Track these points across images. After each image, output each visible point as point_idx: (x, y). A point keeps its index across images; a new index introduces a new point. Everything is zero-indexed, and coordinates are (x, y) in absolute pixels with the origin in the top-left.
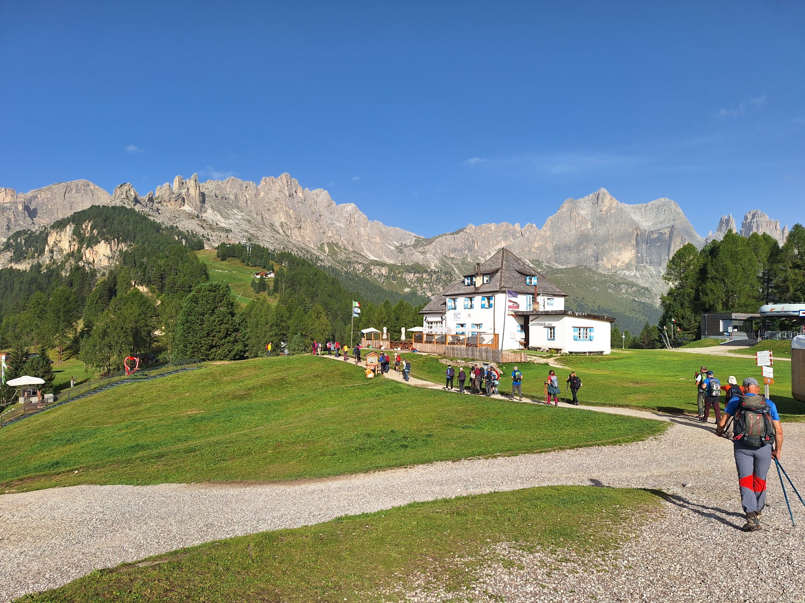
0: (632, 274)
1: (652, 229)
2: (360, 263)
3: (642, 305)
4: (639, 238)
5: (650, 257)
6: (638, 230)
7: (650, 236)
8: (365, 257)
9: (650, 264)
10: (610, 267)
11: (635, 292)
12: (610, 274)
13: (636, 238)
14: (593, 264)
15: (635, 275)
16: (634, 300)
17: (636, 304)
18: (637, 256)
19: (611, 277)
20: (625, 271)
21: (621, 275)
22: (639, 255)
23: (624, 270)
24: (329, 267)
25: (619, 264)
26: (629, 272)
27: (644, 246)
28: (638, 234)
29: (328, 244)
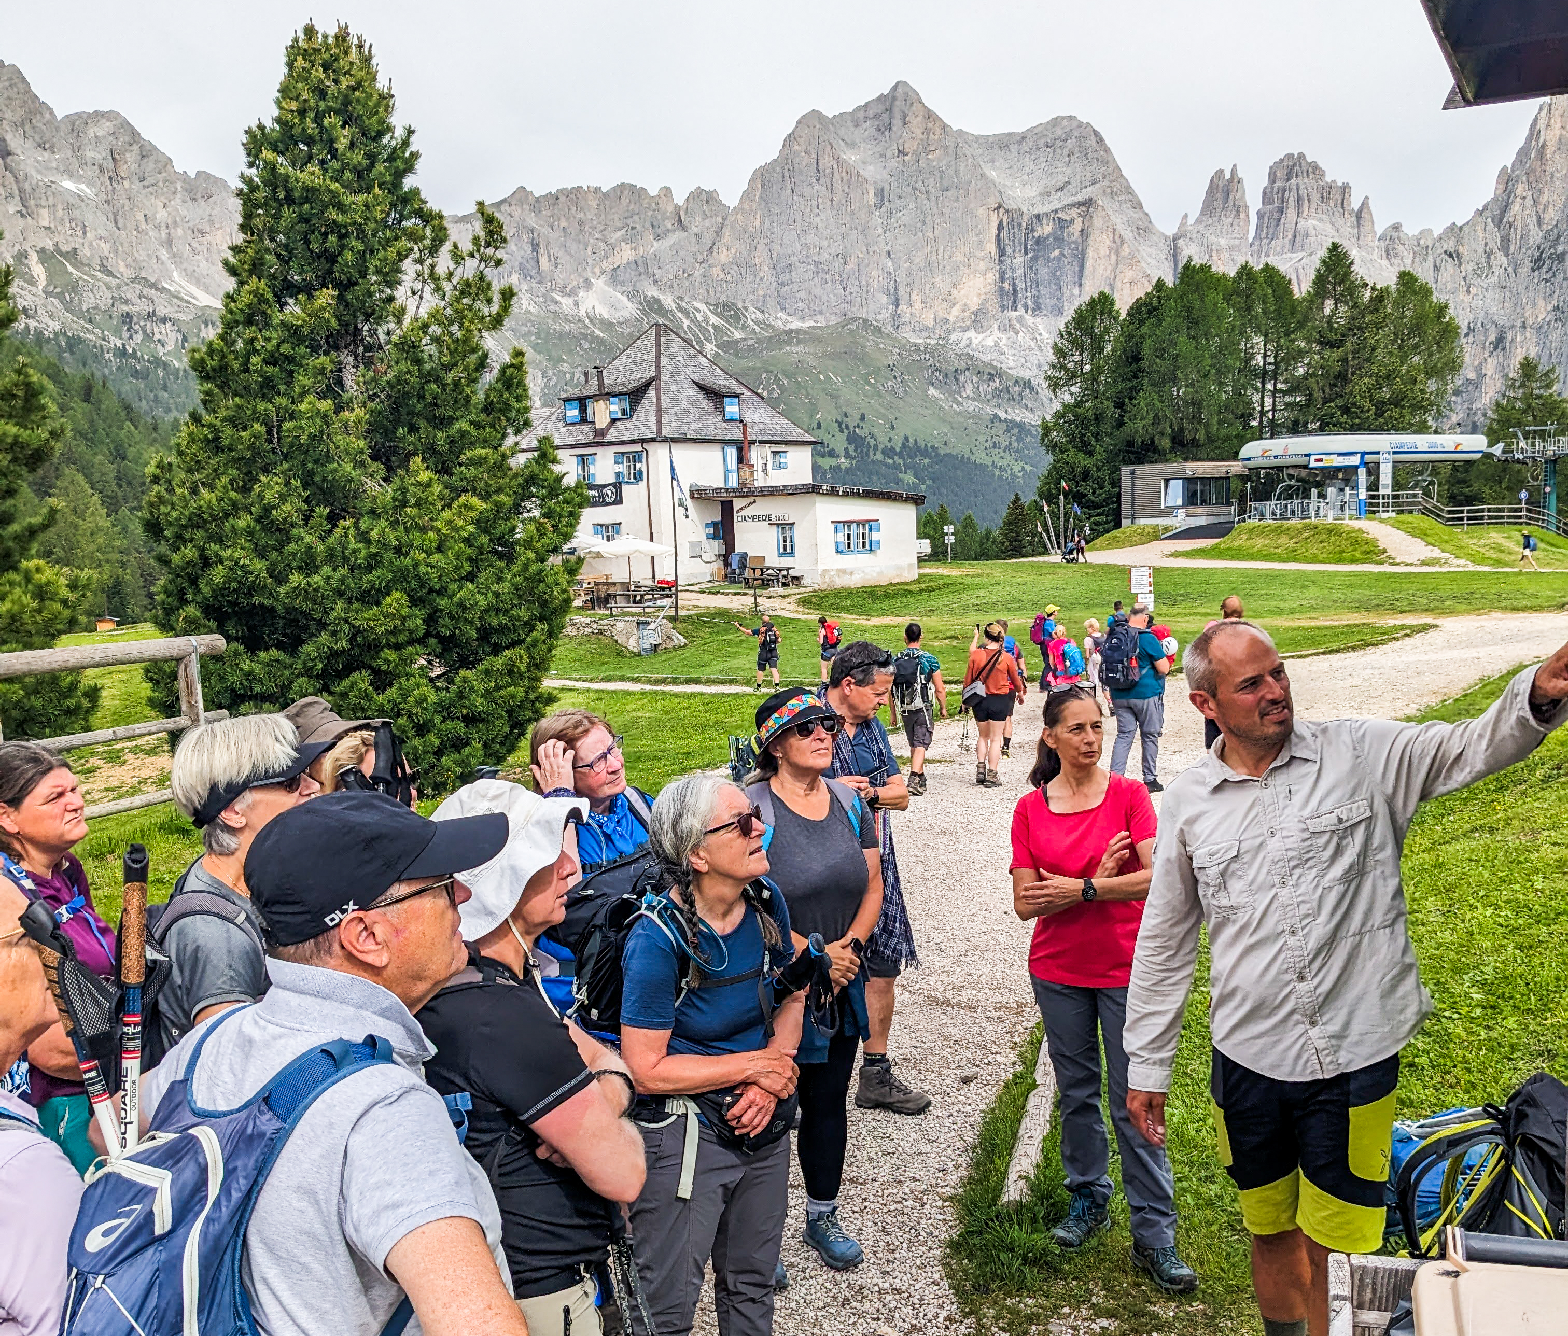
0: (990, 342)
1: (1039, 209)
2: (164, 320)
3: (1016, 431)
4: (1004, 233)
5: (1034, 292)
6: (1002, 211)
7: (1033, 230)
8: (178, 298)
9: (1034, 310)
10: (931, 323)
11: (998, 393)
12: (933, 342)
13: (998, 236)
14: (885, 315)
15: (997, 345)
16: (996, 416)
17: (1000, 428)
18: (1002, 289)
19: (933, 352)
20: (971, 334)
21: (961, 345)
22: (1006, 285)
23: (967, 329)
24: (56, 334)
25: (956, 311)
26: (981, 336)
27: (1019, 259)
28: (1001, 222)
29: (42, 252)
